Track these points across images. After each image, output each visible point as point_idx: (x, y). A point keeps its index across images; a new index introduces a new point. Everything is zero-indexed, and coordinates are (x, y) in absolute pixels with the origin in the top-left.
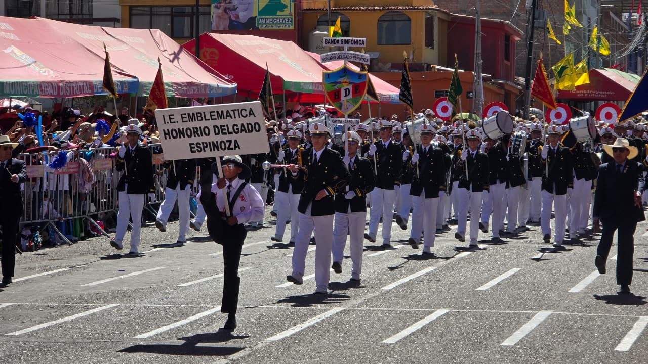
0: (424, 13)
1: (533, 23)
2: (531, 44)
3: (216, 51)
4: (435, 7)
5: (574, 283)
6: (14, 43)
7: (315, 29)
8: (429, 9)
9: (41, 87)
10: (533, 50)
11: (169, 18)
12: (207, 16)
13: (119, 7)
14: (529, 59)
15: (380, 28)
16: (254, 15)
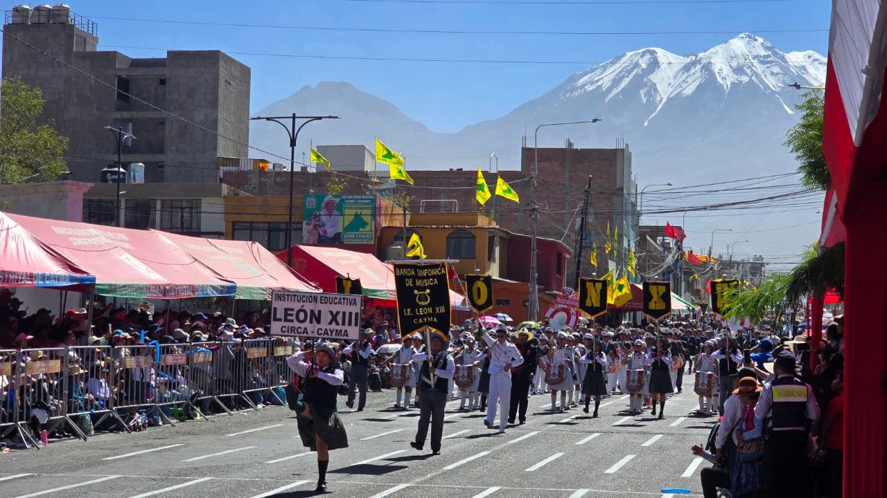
0: (487, 233)
1: (581, 242)
2: (579, 261)
3: (304, 261)
4: (497, 227)
5: (609, 465)
6: (128, 251)
7: (392, 243)
8: (492, 228)
9: (150, 289)
10: (581, 266)
11: (266, 233)
12: (298, 232)
13: (224, 223)
14: (578, 274)
15: (448, 244)
16: (340, 231)
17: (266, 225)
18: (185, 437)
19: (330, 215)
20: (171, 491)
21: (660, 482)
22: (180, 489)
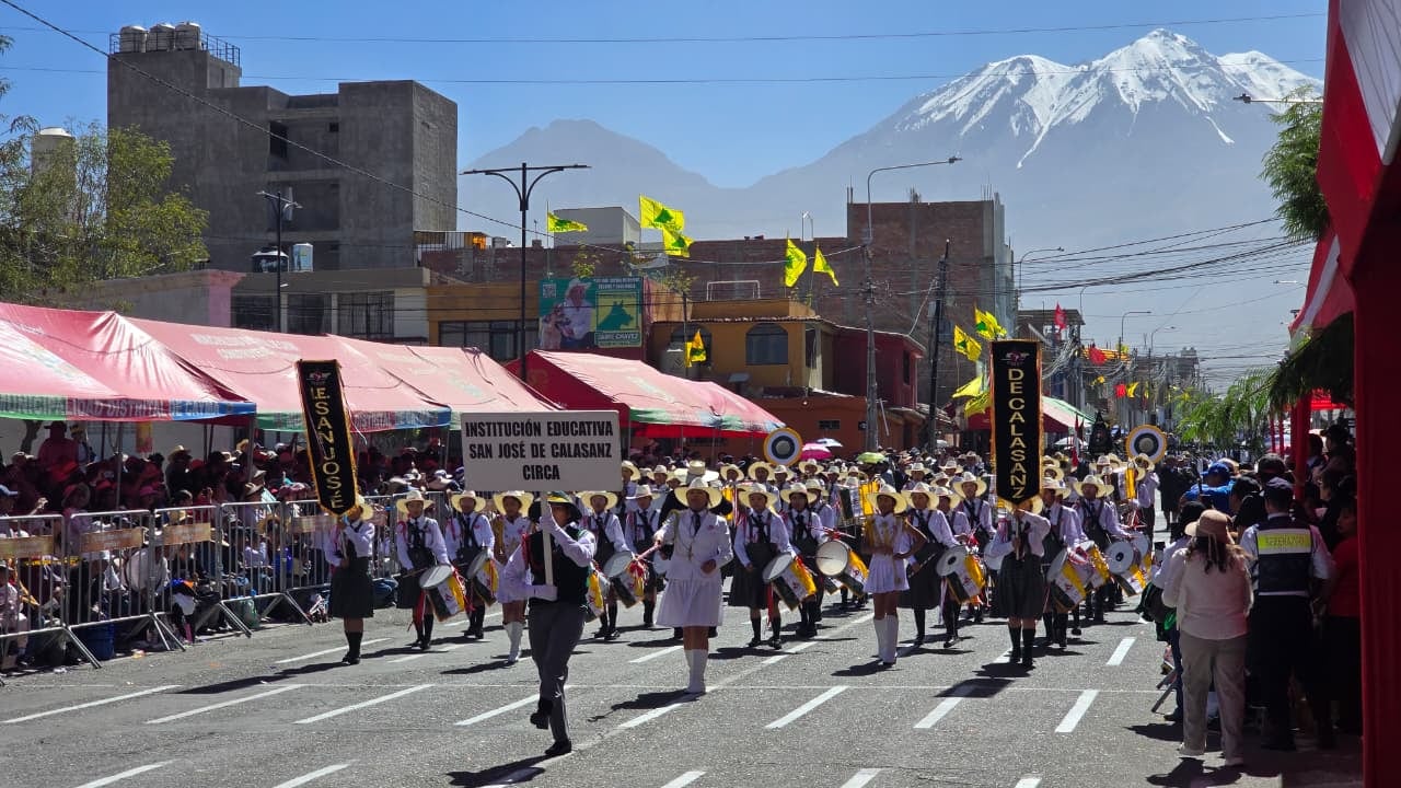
0: (804, 326)
1: (937, 337)
2: (935, 363)
3: (546, 373)
4: (818, 317)
7: (668, 346)
8: (810, 320)
10: (938, 371)
11: (487, 336)
12: (534, 333)
13: (427, 324)
14: (933, 382)
15: (749, 344)
16: (593, 330)
17: (487, 325)
18: (390, 629)
19: (578, 308)
20: (377, 705)
21: (1076, 672)
22: (388, 701)
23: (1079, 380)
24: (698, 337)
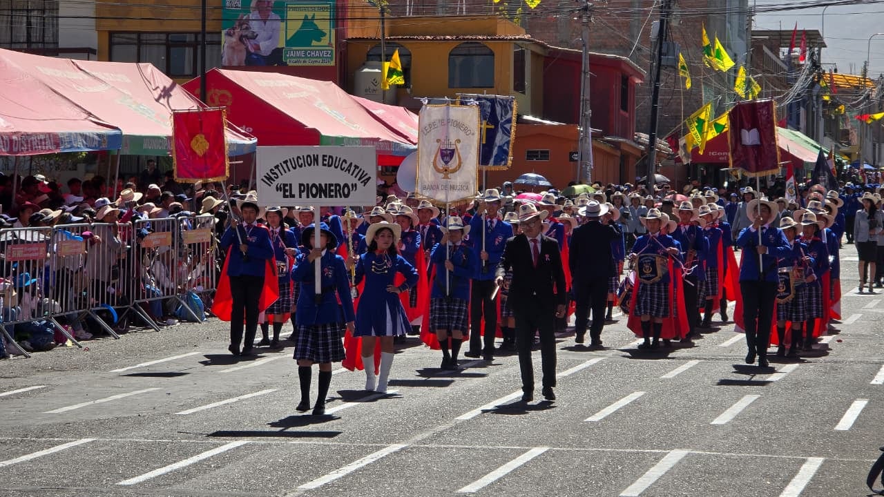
0: (512, 46)
1: (660, 60)
2: (656, 89)
4: (527, 37)
5: (717, 411)
7: (364, 65)
8: (519, 39)
10: (660, 97)
11: (163, 48)
12: (216, 47)
13: (96, 34)
14: (654, 110)
15: (451, 64)
16: (280, 46)
17: (163, 37)
18: (47, 375)
19: (265, 21)
20: (31, 461)
21: (800, 438)
22: (44, 457)
23: (817, 109)
24: (396, 56)
